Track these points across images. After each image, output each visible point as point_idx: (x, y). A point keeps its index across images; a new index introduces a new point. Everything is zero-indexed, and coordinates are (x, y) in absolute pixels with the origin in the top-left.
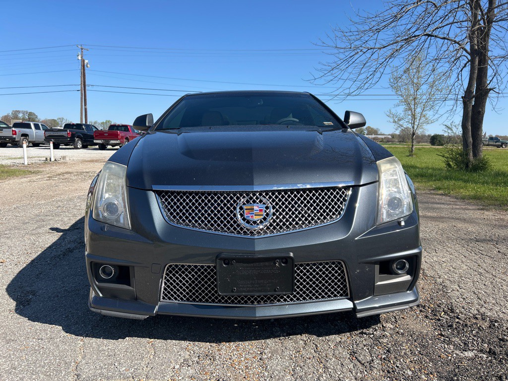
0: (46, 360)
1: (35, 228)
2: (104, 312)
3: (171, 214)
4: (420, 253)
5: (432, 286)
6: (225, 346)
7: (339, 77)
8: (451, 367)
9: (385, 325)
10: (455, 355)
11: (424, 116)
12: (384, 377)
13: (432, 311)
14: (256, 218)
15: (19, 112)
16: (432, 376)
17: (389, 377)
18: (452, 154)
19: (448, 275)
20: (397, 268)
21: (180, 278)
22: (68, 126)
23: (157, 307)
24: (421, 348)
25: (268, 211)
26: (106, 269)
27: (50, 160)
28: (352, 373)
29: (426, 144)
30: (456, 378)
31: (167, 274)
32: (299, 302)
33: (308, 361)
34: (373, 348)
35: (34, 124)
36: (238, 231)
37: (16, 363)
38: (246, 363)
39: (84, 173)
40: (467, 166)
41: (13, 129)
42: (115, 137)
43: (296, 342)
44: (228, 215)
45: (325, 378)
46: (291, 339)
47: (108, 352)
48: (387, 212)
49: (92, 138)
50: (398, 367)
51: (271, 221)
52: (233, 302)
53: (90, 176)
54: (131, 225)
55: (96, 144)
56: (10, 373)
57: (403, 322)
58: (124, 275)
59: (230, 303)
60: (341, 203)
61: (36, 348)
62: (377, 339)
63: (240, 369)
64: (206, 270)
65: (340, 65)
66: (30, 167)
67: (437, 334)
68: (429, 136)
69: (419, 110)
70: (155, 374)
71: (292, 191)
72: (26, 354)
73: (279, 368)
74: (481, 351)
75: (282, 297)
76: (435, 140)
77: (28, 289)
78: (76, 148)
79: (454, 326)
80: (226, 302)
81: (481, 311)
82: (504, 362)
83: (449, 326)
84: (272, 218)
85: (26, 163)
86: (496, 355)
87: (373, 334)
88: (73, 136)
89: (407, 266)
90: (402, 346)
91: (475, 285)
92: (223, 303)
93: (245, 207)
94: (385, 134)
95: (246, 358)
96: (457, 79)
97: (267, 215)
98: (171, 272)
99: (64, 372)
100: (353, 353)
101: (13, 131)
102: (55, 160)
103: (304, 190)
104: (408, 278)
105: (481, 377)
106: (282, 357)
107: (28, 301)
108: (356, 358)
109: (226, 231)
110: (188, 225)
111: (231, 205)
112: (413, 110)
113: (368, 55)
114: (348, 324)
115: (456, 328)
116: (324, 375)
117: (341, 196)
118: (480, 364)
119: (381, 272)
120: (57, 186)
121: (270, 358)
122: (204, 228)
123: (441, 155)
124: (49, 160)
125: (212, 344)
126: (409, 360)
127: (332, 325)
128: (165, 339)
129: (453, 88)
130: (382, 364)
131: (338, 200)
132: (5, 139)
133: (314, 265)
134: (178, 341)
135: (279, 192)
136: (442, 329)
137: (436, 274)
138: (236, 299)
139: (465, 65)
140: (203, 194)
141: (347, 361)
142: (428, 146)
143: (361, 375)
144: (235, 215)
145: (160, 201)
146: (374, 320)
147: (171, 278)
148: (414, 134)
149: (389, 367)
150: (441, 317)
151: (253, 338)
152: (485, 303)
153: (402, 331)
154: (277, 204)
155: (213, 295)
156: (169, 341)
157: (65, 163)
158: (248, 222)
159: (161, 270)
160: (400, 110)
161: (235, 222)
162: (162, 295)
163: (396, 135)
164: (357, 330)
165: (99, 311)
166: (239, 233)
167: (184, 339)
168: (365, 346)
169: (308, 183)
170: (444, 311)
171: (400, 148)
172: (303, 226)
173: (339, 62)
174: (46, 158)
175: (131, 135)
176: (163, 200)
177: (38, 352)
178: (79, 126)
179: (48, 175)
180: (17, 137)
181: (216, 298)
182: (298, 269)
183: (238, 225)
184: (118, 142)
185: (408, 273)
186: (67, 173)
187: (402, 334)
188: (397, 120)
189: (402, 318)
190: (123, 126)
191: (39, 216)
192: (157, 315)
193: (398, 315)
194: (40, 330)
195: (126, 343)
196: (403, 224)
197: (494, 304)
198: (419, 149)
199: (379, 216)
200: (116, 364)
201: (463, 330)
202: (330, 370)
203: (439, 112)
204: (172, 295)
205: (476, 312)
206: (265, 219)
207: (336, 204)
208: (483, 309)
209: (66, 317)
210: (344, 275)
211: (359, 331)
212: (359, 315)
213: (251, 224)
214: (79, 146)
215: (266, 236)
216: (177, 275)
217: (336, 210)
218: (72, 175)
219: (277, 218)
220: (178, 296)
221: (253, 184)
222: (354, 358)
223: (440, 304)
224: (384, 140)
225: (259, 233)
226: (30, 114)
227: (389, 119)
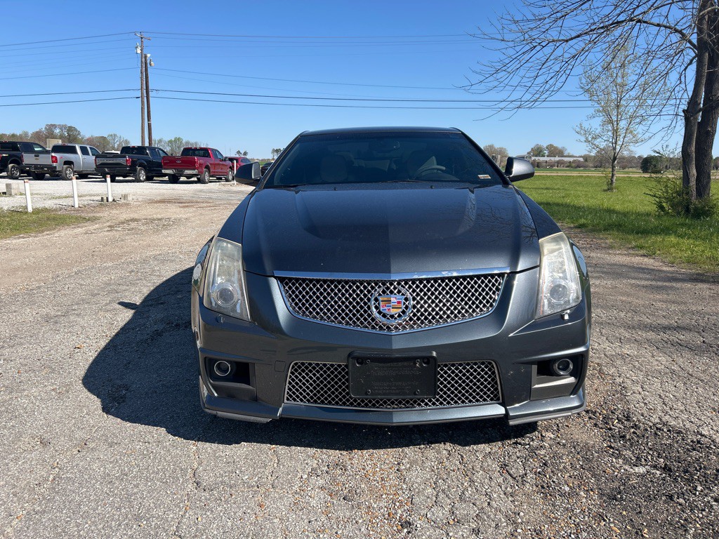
0: (158, 466)
1: (108, 302)
2: (220, 414)
3: (296, 304)
4: (587, 351)
5: (609, 387)
6: (357, 454)
7: (506, 82)
8: (616, 484)
9: (544, 435)
10: (623, 471)
11: (631, 132)
12: (537, 493)
13: (604, 418)
14: (393, 311)
15: (54, 126)
16: (592, 493)
17: (542, 493)
18: (667, 192)
19: (631, 372)
20: (559, 368)
21: (307, 378)
22: (127, 150)
23: (281, 409)
24: (584, 461)
25: (407, 303)
26: (222, 367)
27: (107, 201)
28: (501, 487)
29: (634, 170)
30: (619, 496)
31: (292, 373)
32: (442, 406)
33: (452, 473)
34: (528, 460)
35: (81, 147)
36: (373, 326)
37: (126, 469)
38: (382, 474)
39: (154, 220)
40: (688, 210)
41: (53, 154)
42: (191, 165)
43: (439, 452)
44: (361, 307)
45: (470, 492)
46: (433, 448)
47: (226, 458)
48: (549, 302)
49: (160, 166)
50: (554, 482)
51: (411, 315)
52: (366, 405)
53: (164, 225)
54: (251, 316)
55: (165, 175)
56: (122, 479)
57: (567, 430)
58: (242, 372)
59: (363, 407)
60: (494, 293)
61: (145, 452)
62: (533, 451)
63: (375, 480)
64: (336, 369)
65: (508, 66)
66: (82, 211)
67: (605, 445)
68: (640, 157)
69: (623, 124)
70: (282, 484)
71: (436, 280)
72: (135, 459)
73: (419, 480)
74: (654, 467)
75: (423, 401)
76: (648, 164)
77: (119, 382)
78: (138, 181)
79: (628, 437)
80: (359, 405)
81: (663, 419)
82: (679, 479)
83: (621, 437)
84: (412, 311)
85: (77, 206)
86: (672, 472)
87: (529, 444)
88: (134, 164)
89: (571, 367)
90: (562, 459)
91: (663, 386)
92: (355, 406)
93: (380, 299)
94: (575, 155)
95: (381, 469)
96: (679, 82)
97: (407, 307)
98: (296, 370)
99: (181, 480)
100: (504, 466)
101: (52, 157)
102: (114, 200)
103: (450, 279)
104: (571, 380)
105: (649, 496)
106: (423, 468)
107: (122, 398)
108: (507, 471)
109: (359, 326)
110: (315, 317)
111: (365, 295)
112: (615, 123)
113: (548, 50)
114: (500, 432)
115: (629, 439)
116: (469, 489)
117: (493, 285)
118: (651, 481)
119: (540, 372)
120: (123, 240)
121: (408, 470)
122: (334, 321)
123: (651, 193)
124: (105, 201)
125: (342, 452)
126: (568, 475)
127: (481, 433)
128: (289, 445)
129: (673, 93)
130: (536, 479)
131: (490, 289)
132: (42, 168)
133: (461, 365)
134: (303, 448)
135: (421, 281)
136: (612, 441)
137: (616, 372)
138: (370, 402)
139: (691, 61)
140: (332, 282)
141: (497, 474)
142: (637, 174)
143: (511, 490)
144: (369, 308)
145: (282, 289)
146: (532, 427)
147: (297, 377)
148: (615, 159)
149: (544, 482)
150: (613, 425)
151: (389, 446)
152: (671, 409)
153: (564, 441)
154: (418, 295)
155: (344, 397)
156: (293, 448)
157: (127, 205)
158: (384, 316)
159: (286, 368)
160: (596, 124)
161: (369, 316)
162: (286, 395)
163: (590, 157)
164: (510, 439)
165: (214, 412)
166: (373, 328)
167: (311, 446)
168: (518, 458)
169: (455, 270)
170: (617, 419)
171: (595, 177)
172: (449, 320)
173: (507, 61)
174: (102, 198)
175: (212, 162)
176: (287, 288)
177: (148, 457)
178: (141, 150)
179: (108, 224)
180: (58, 166)
181: (348, 400)
182: (442, 370)
183: (373, 320)
184: (195, 172)
185: (571, 375)
186: (133, 220)
187: (564, 445)
188: (591, 138)
189: (567, 426)
190: (201, 149)
191: (109, 284)
192: (281, 418)
193: (561, 423)
194: (145, 432)
195: (245, 449)
196: (566, 317)
197: (682, 411)
198: (623, 179)
199: (538, 308)
200: (237, 472)
201: (638, 441)
202: (476, 484)
203: (650, 130)
204: (298, 397)
205: (658, 421)
206: (404, 312)
207: (487, 294)
208: (667, 417)
209: (171, 418)
210: (495, 376)
211: (513, 441)
212: (512, 423)
213: (388, 319)
214: (141, 178)
215: (405, 332)
216: (304, 374)
217: (488, 302)
218: (140, 223)
219: (418, 311)
220: (305, 397)
221: (390, 272)
222: (504, 471)
223: (615, 409)
224: (573, 165)
225: (396, 328)
226: (70, 129)
227: (579, 137)
